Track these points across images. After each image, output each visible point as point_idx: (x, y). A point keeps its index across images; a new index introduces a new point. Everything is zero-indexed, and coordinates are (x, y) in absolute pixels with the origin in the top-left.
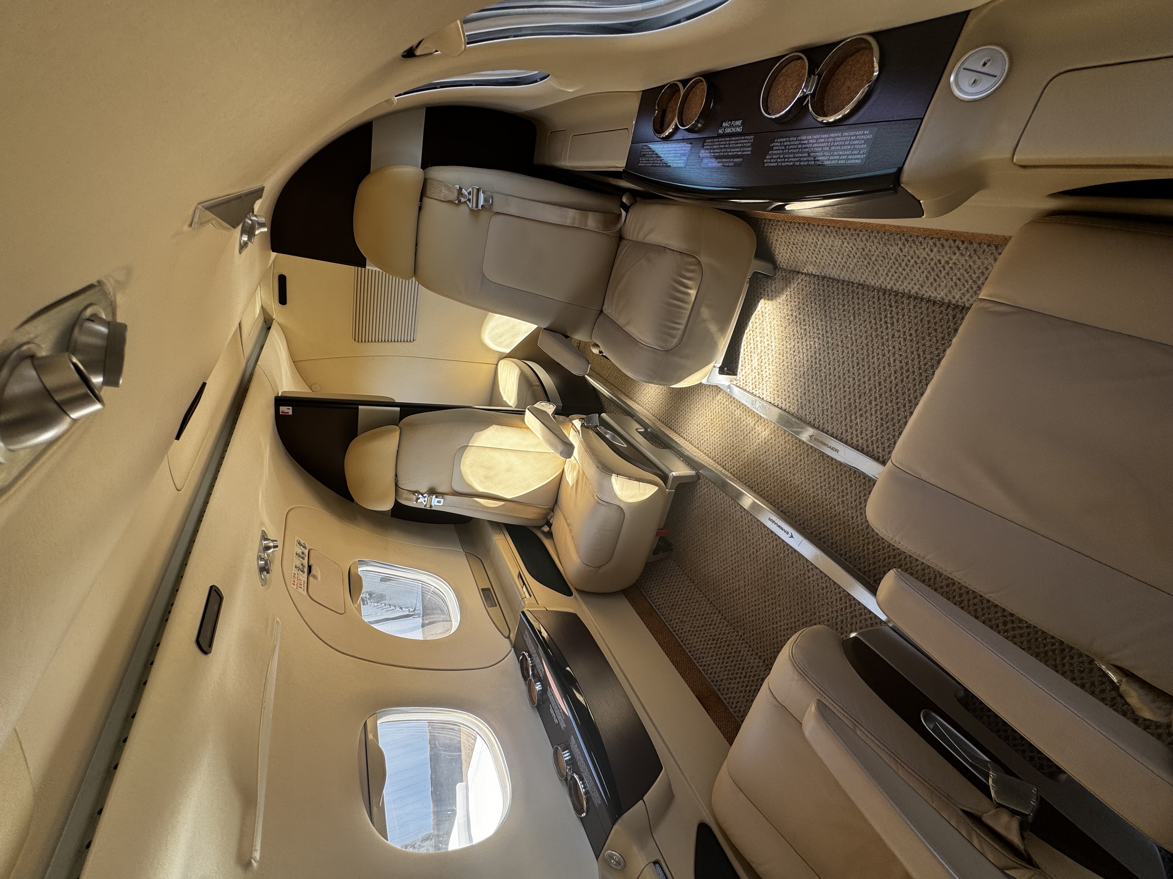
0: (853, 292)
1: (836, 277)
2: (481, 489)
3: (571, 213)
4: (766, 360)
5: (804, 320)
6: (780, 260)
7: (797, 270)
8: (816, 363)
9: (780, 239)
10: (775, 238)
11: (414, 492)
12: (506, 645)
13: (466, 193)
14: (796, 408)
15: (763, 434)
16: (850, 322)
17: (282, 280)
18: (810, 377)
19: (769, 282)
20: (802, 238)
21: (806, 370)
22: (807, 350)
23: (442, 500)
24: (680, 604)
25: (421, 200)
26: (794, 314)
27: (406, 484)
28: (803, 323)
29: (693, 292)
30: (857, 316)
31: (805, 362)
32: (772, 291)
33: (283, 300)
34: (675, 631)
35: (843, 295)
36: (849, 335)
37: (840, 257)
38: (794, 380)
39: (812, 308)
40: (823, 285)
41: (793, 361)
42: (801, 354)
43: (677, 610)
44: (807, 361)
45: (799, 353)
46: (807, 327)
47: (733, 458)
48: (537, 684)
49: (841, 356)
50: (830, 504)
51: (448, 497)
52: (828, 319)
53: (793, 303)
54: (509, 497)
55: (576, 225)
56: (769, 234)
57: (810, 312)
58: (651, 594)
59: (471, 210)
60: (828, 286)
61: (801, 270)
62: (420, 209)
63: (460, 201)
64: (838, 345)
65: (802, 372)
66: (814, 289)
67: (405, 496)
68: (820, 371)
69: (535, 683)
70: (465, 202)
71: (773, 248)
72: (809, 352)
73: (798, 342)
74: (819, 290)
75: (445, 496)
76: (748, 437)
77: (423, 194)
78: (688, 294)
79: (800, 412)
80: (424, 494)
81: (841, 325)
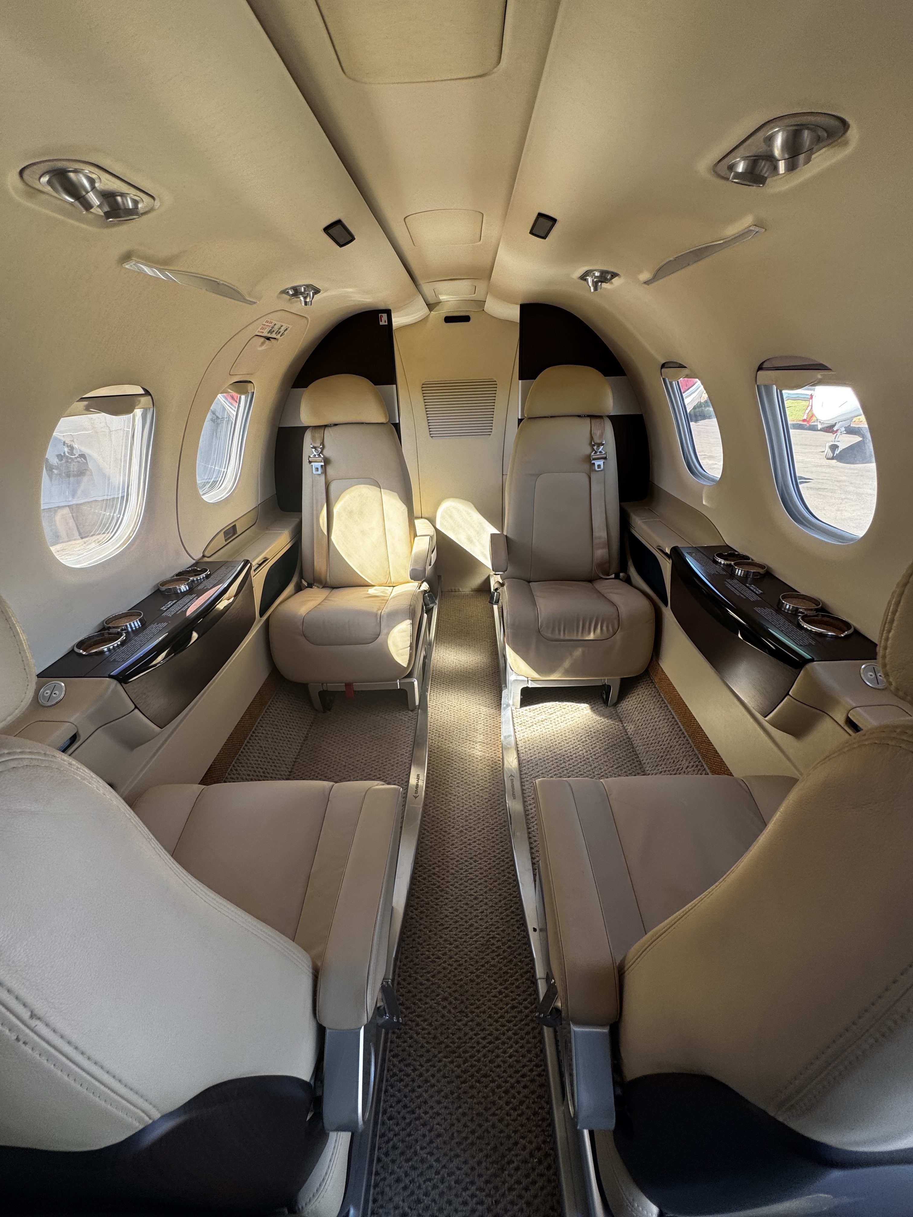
0: (633, 759)
1: (635, 745)
2: (336, 510)
3: (604, 535)
4: (546, 724)
5: (592, 737)
6: (623, 705)
7: (622, 720)
8: (568, 757)
9: (641, 696)
10: (640, 692)
11: (322, 443)
12: (198, 556)
13: (600, 450)
14: (525, 758)
15: (475, 751)
16: (612, 767)
17: (466, 319)
18: (555, 758)
19: (602, 705)
20: (653, 707)
21: (558, 753)
22: (573, 748)
23: (319, 472)
24: (280, 732)
25: (588, 416)
26: (592, 729)
27: (329, 434)
28: (590, 737)
29: (592, 636)
30: (619, 769)
31: (564, 750)
32: (597, 709)
33: (449, 319)
34: (254, 732)
35: (626, 755)
36: (603, 770)
37: (653, 738)
38: (544, 748)
39: (604, 739)
40: (624, 740)
41: (558, 742)
42: (568, 745)
43: (274, 730)
44: (565, 751)
45: (567, 743)
46: (589, 741)
47: (439, 737)
48: (187, 587)
49: (585, 771)
50: (453, 823)
51: (323, 478)
52: (604, 752)
53: (598, 726)
54: (333, 538)
55: (595, 541)
56: (639, 687)
57: (600, 739)
58: (277, 702)
59: (590, 456)
60: (626, 743)
61: (624, 722)
62: (579, 416)
63: (594, 445)
64: (591, 766)
65: (555, 751)
66: (618, 735)
67: (317, 435)
68: (564, 762)
69: (188, 584)
70: (594, 450)
71: (630, 696)
72: (572, 749)
73: (574, 740)
74: (619, 738)
75: (324, 475)
76: (465, 741)
77: (592, 417)
78: (589, 633)
79: (524, 762)
80: (323, 455)
81: (606, 762)
